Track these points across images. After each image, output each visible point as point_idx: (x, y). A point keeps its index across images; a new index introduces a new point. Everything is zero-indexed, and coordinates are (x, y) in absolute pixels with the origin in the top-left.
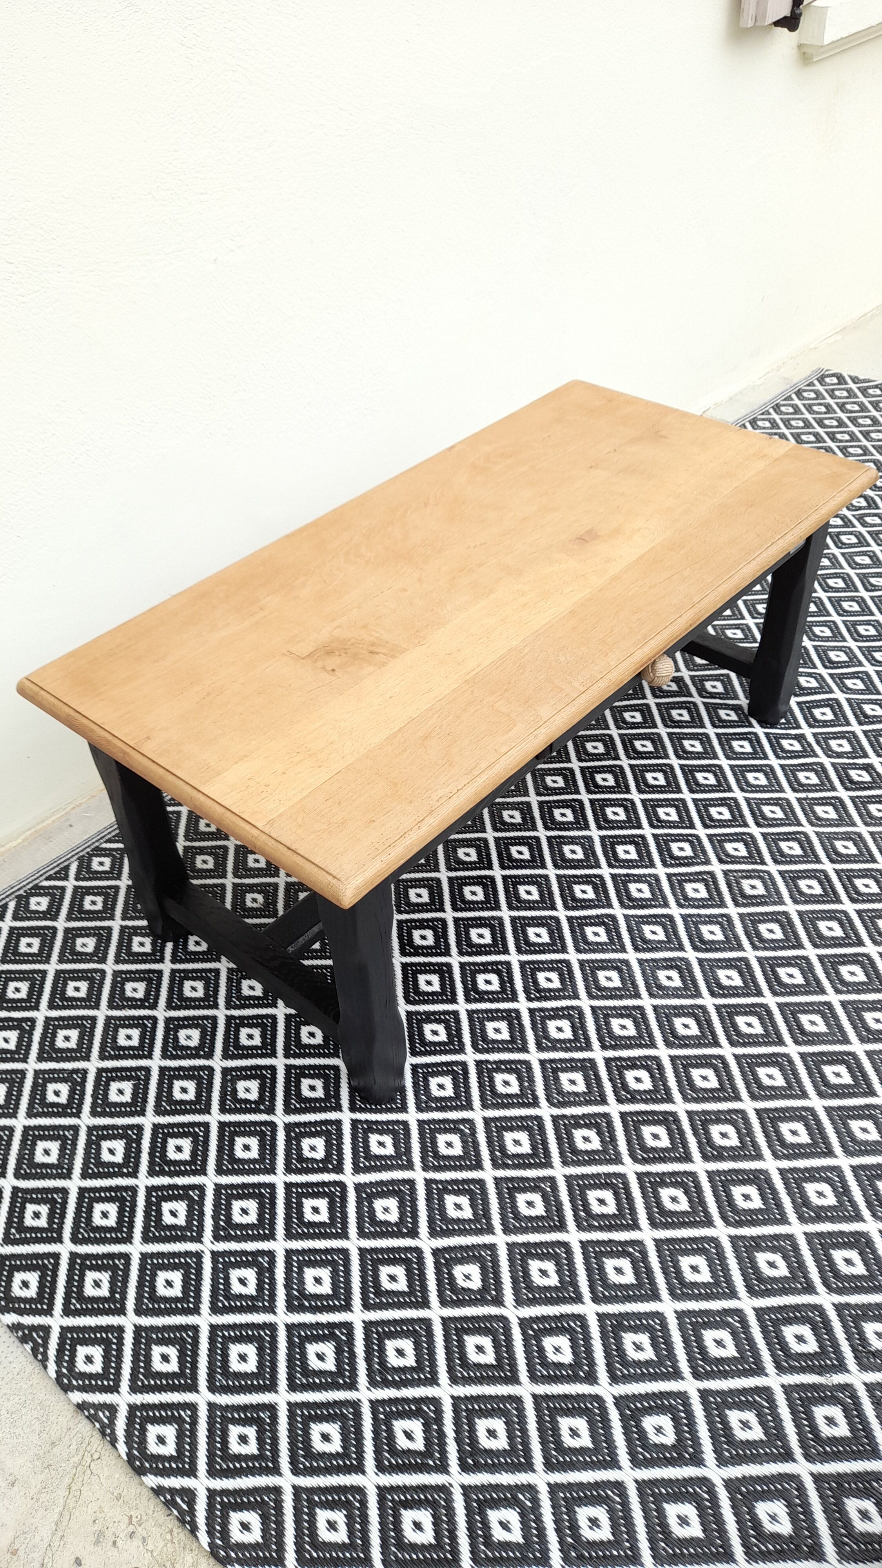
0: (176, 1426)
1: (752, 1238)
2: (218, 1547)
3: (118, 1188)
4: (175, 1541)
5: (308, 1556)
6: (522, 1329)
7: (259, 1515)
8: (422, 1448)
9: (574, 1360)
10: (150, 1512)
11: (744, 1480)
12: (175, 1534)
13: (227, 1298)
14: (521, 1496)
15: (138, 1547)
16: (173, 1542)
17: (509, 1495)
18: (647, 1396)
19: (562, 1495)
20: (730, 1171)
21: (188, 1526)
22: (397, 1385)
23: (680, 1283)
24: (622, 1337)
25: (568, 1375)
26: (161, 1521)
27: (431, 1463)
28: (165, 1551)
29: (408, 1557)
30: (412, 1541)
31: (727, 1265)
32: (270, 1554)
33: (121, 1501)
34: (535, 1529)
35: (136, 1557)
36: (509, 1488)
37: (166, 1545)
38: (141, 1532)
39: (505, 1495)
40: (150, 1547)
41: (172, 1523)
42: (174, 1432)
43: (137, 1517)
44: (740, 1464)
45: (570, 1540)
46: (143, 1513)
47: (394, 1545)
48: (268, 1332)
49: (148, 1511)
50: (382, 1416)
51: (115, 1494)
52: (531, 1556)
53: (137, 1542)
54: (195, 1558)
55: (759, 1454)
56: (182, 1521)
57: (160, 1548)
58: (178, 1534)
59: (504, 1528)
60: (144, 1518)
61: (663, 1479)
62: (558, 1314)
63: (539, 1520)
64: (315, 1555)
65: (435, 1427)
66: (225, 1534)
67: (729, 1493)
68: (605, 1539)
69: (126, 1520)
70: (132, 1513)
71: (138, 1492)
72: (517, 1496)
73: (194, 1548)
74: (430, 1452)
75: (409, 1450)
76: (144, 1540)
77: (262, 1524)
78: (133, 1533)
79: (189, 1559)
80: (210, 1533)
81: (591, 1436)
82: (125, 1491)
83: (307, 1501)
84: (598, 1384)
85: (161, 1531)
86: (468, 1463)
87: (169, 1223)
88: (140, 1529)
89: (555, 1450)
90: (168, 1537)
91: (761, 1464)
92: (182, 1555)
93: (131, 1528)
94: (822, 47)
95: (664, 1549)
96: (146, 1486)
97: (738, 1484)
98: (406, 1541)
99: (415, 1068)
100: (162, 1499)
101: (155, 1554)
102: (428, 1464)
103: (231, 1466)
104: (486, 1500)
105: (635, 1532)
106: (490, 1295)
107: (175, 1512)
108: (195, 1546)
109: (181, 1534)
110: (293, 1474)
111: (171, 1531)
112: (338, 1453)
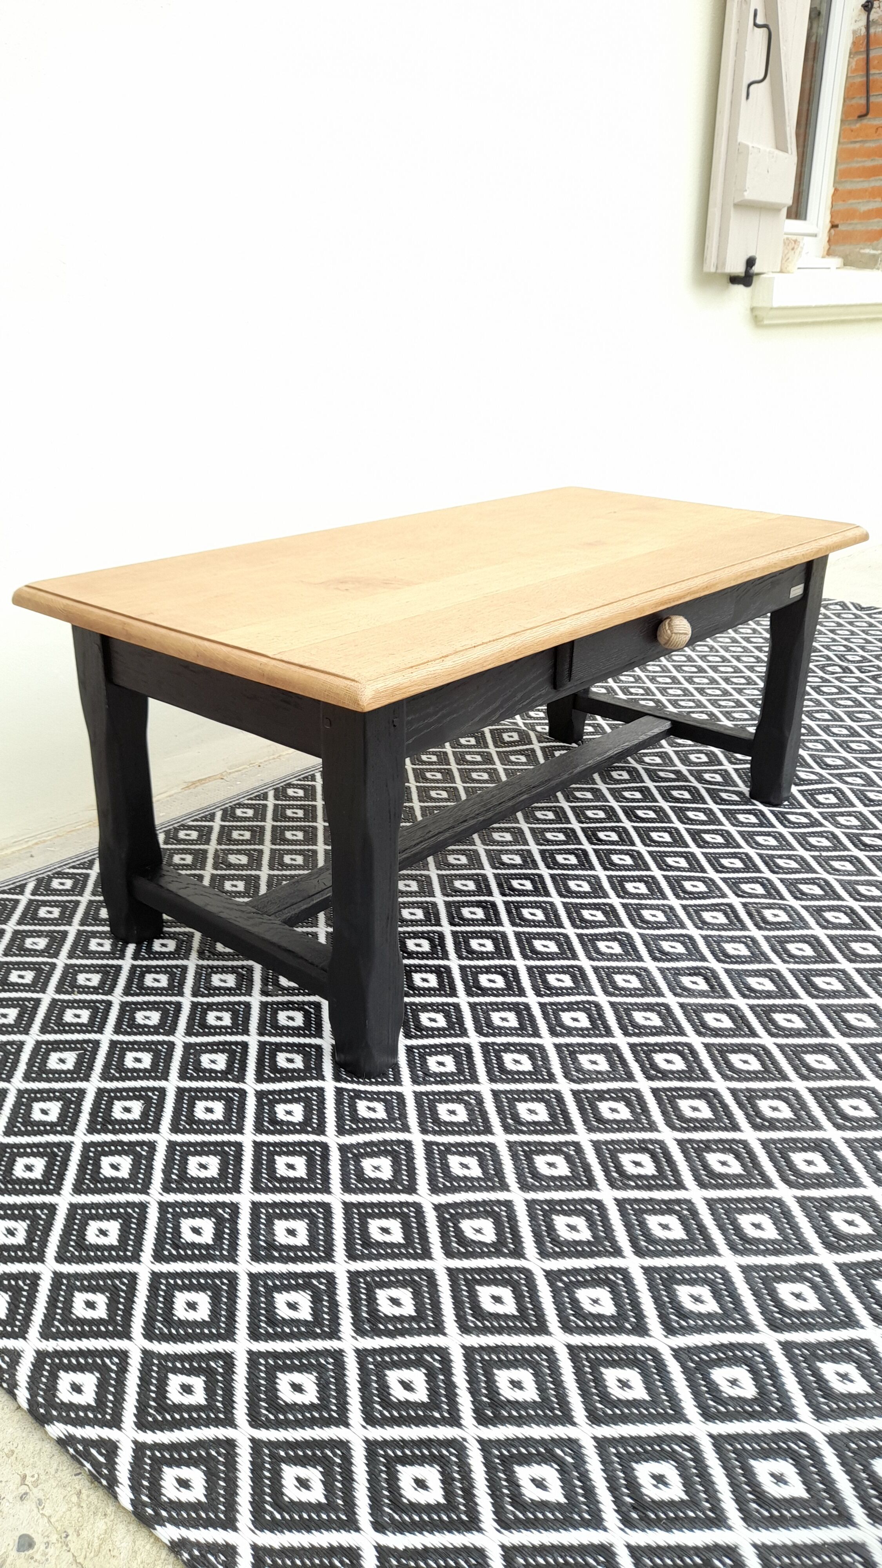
0: (98, 1375)
1: (823, 1199)
2: (145, 1504)
3: (48, 1145)
4: (84, 1505)
5: (268, 1518)
6: (548, 1280)
7: (204, 1471)
8: (426, 1399)
9: (618, 1312)
10: (53, 1471)
11: (852, 1435)
12: (84, 1496)
13: (176, 1246)
14: (558, 1452)
15: (31, 1511)
16: (80, 1506)
17: (543, 1450)
18: (715, 1348)
19: (613, 1450)
20: (786, 1140)
21: (104, 1482)
22: (391, 1334)
23: (741, 1239)
24: (675, 1290)
25: (611, 1327)
26: (66, 1481)
27: (437, 1415)
28: (68, 1516)
29: (407, 1519)
30: (414, 1501)
31: (796, 1224)
32: (217, 1516)
33: (13, 1458)
34: (581, 1487)
35: (25, 1523)
36: (543, 1442)
37: (70, 1509)
38: (36, 1493)
39: (537, 1450)
40: (47, 1511)
41: (82, 1483)
42: (95, 1381)
43: (33, 1476)
44: (845, 1418)
45: (628, 1500)
46: (42, 1472)
47: (389, 1506)
48: (225, 1281)
49: (49, 1470)
50: (371, 1366)
51: (6, 1451)
52: (576, 1517)
53: (30, 1504)
54: (109, 1523)
55: (866, 1408)
56: (95, 1478)
57: (60, 1513)
58: (88, 1496)
59: (537, 1486)
60: (43, 1477)
61: (746, 1434)
62: (593, 1267)
63: (584, 1477)
64: (278, 1516)
65: (442, 1377)
66: (155, 1489)
67: (835, 1449)
68: (677, 1499)
69: (18, 1480)
70: (28, 1472)
71: (38, 1448)
72: (552, 1450)
73: (109, 1512)
74: (436, 1404)
75: (407, 1402)
76: (40, 1502)
77: (206, 1481)
78: (26, 1494)
79: (101, 1525)
80: (135, 1488)
81: (646, 1388)
82: (20, 1447)
83: (270, 1456)
84: (650, 1336)
85: (65, 1493)
86: (486, 1415)
87: (108, 1176)
88: (35, 1490)
89: (600, 1402)
90: (74, 1499)
91: (871, 1417)
92: (92, 1521)
93: (23, 1489)
94: (772, 309)
95: (757, 1511)
96: (50, 1438)
97: (845, 1440)
98: (405, 1501)
99: (409, 1049)
100: (71, 1451)
101: (52, 1520)
102: (433, 1416)
103: (168, 1417)
104: (512, 1455)
105: (716, 1491)
106: (507, 1248)
107: (88, 1466)
108: (111, 1509)
109: (93, 1497)
110: (252, 1426)
111: (79, 1493)
112: (312, 1404)
